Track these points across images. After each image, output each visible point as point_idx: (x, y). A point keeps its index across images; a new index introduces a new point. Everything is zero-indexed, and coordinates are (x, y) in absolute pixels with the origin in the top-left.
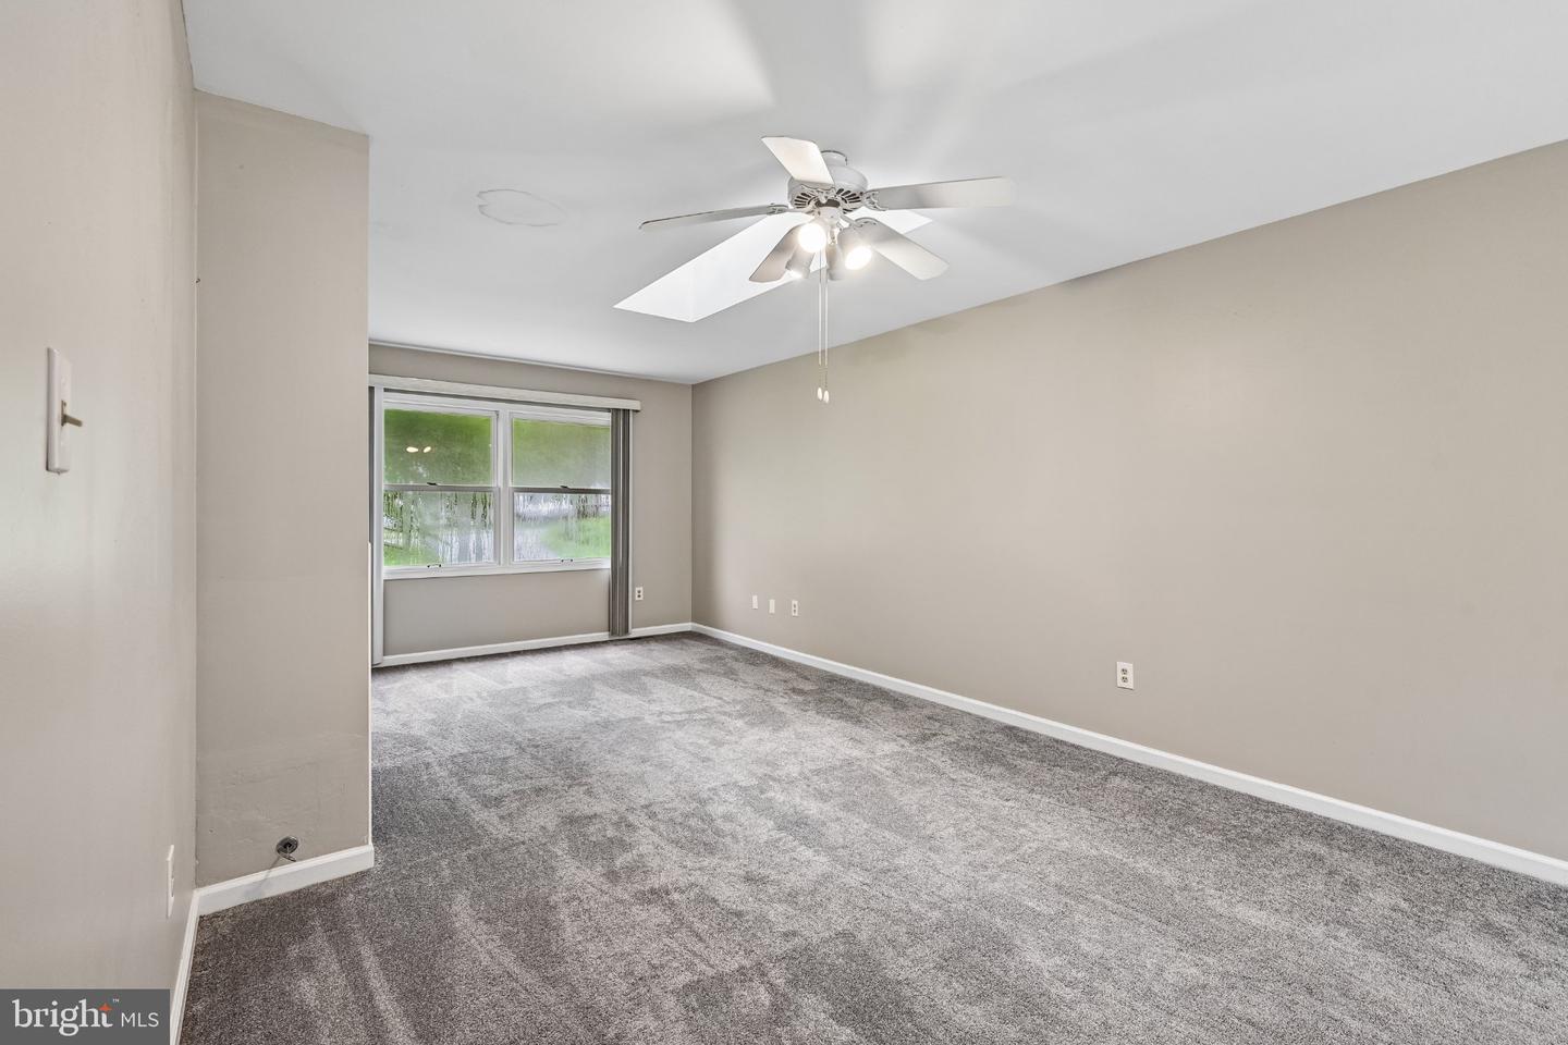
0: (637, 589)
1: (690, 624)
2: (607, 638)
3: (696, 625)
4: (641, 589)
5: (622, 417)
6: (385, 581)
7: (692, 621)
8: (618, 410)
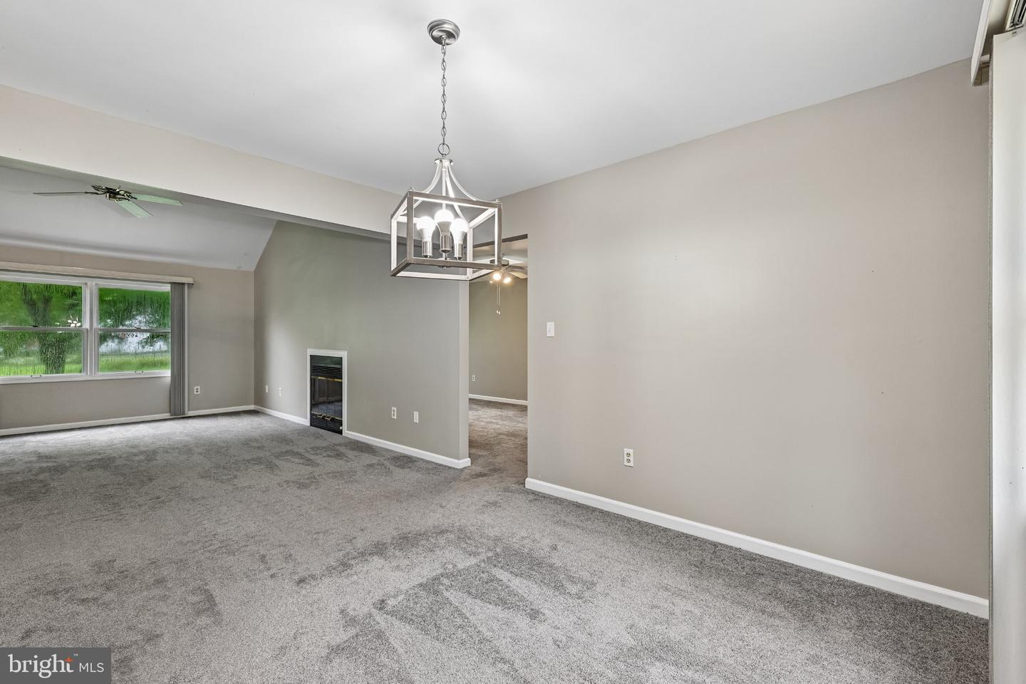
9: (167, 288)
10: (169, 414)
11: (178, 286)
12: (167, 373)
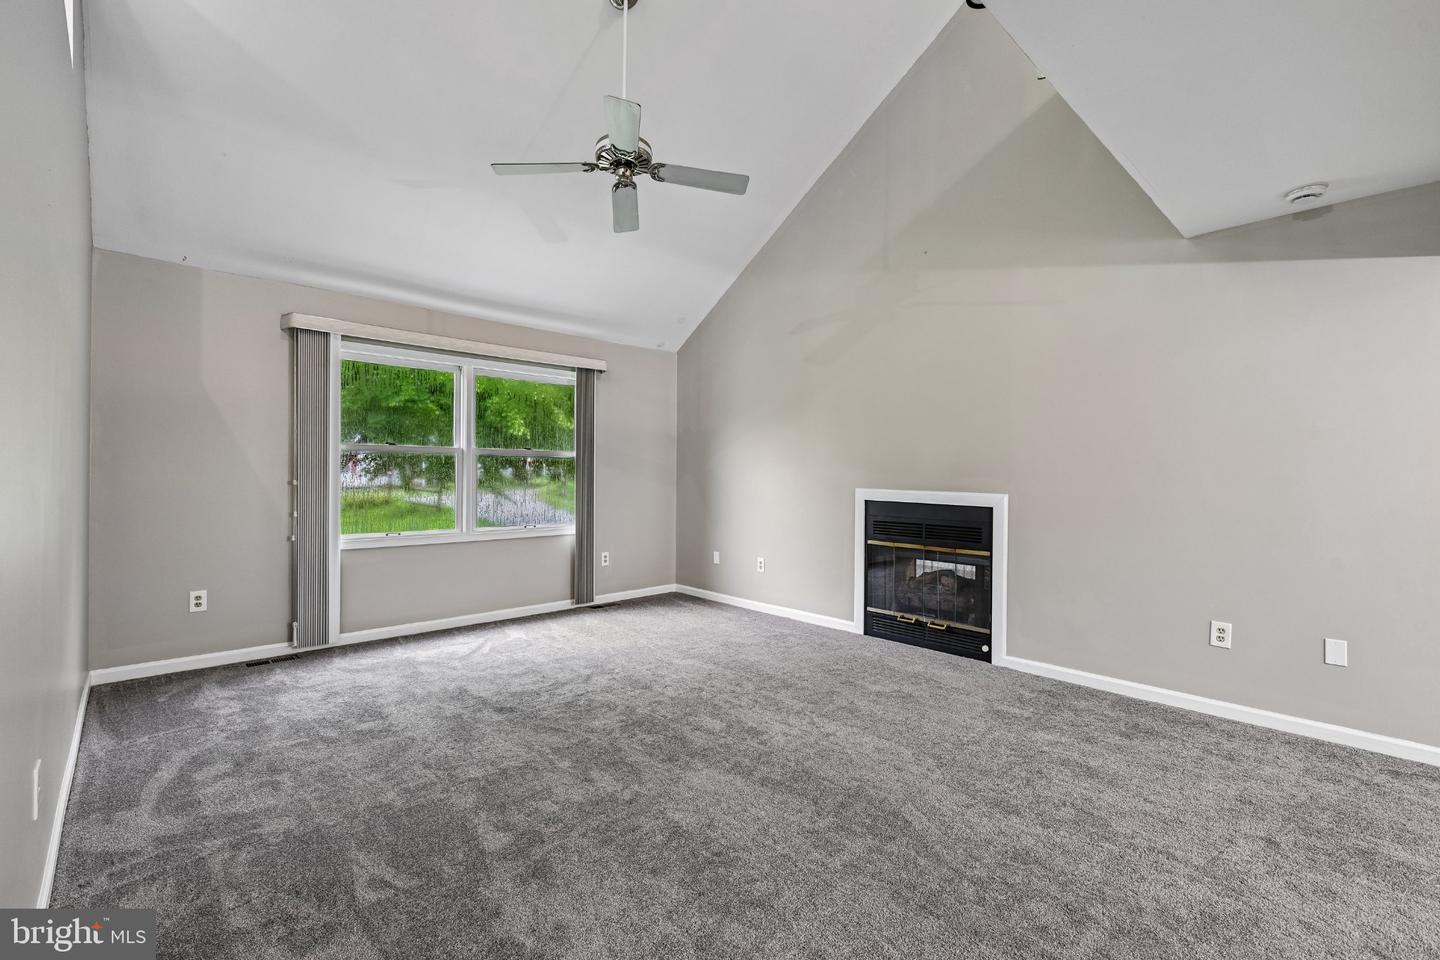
9: (570, 378)
10: (569, 601)
11: (586, 375)
12: (570, 530)
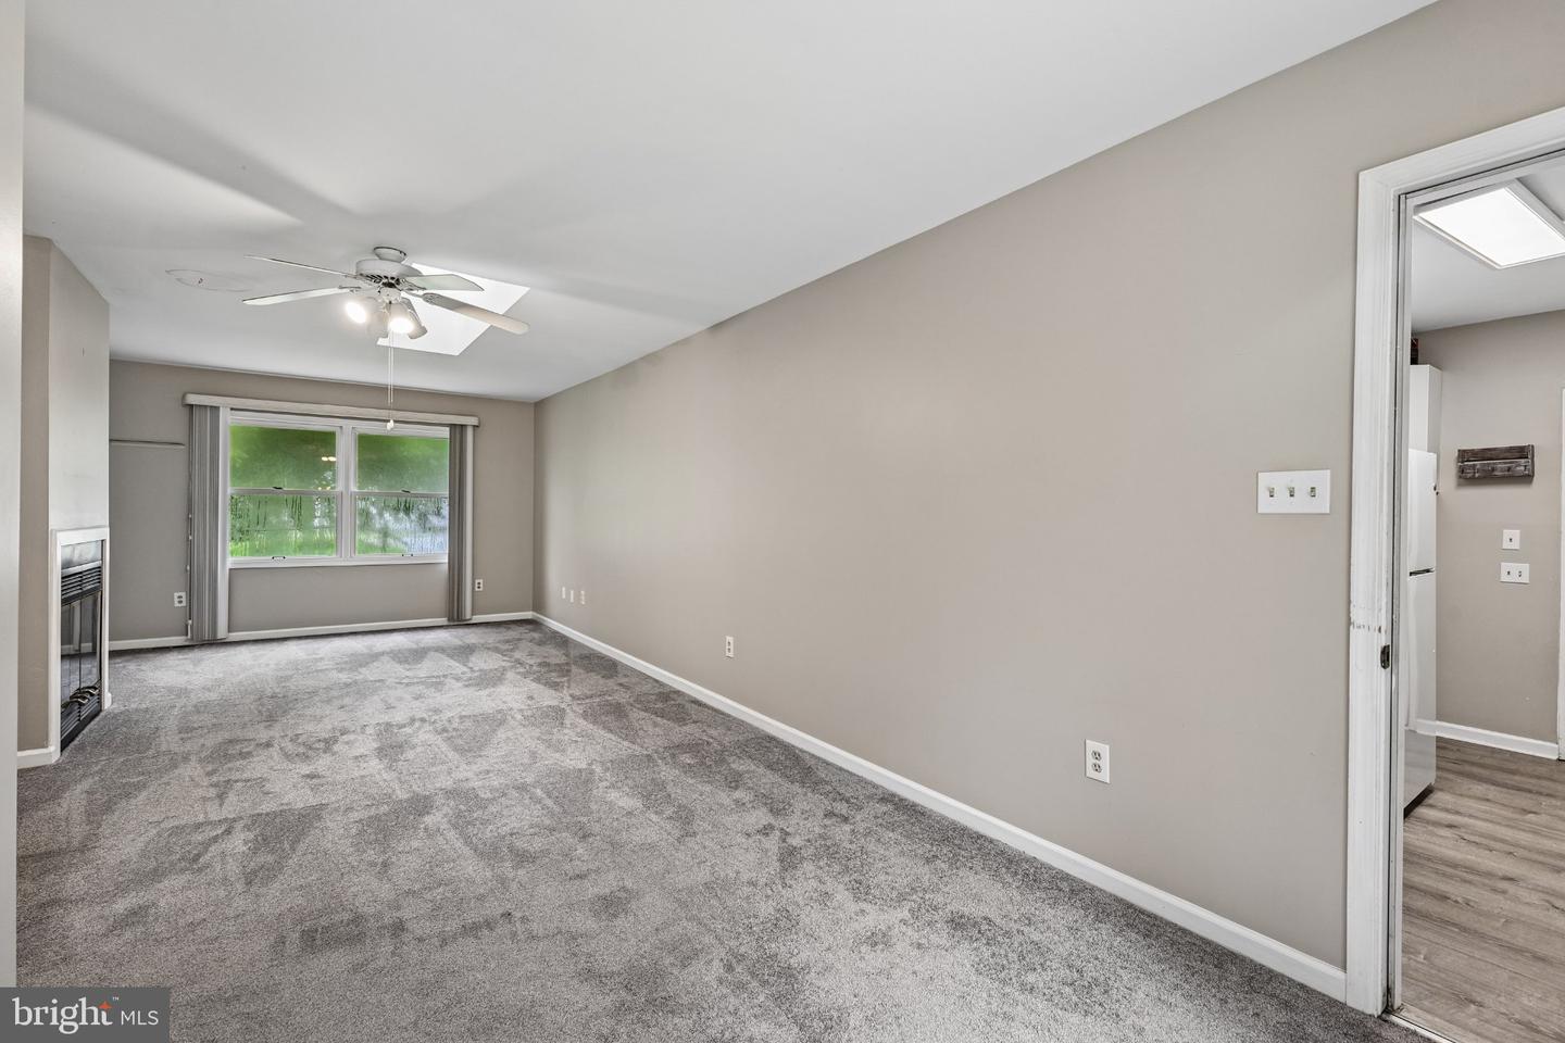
0: (477, 581)
1: (531, 613)
2: (446, 623)
3: (535, 614)
4: (481, 581)
5: (458, 430)
6: (231, 570)
7: (533, 610)
8: (455, 425)
